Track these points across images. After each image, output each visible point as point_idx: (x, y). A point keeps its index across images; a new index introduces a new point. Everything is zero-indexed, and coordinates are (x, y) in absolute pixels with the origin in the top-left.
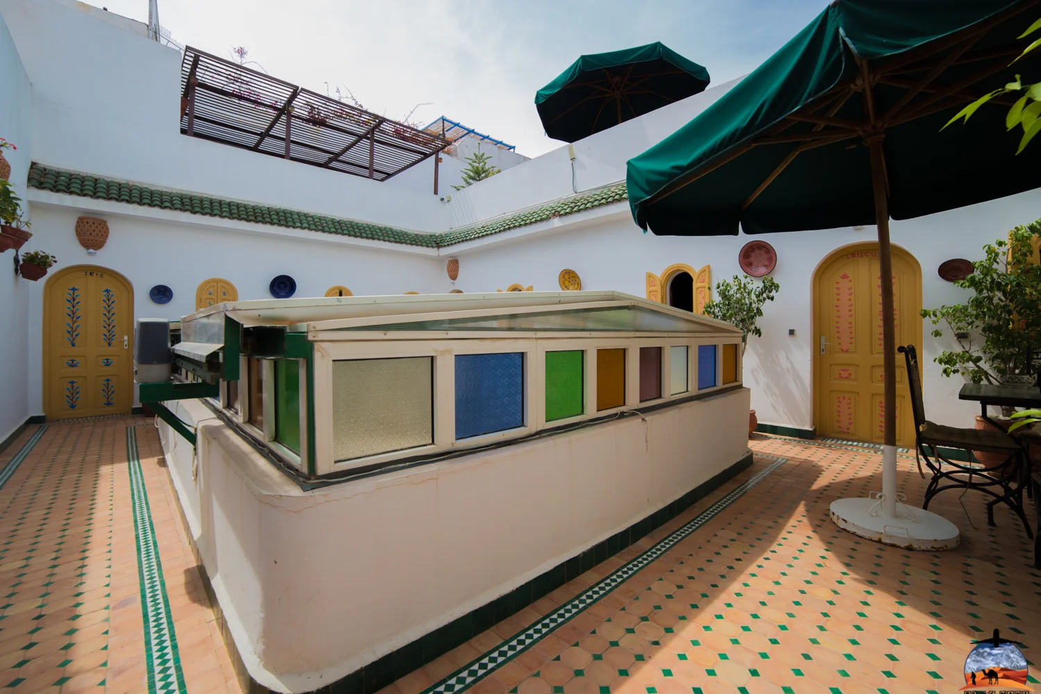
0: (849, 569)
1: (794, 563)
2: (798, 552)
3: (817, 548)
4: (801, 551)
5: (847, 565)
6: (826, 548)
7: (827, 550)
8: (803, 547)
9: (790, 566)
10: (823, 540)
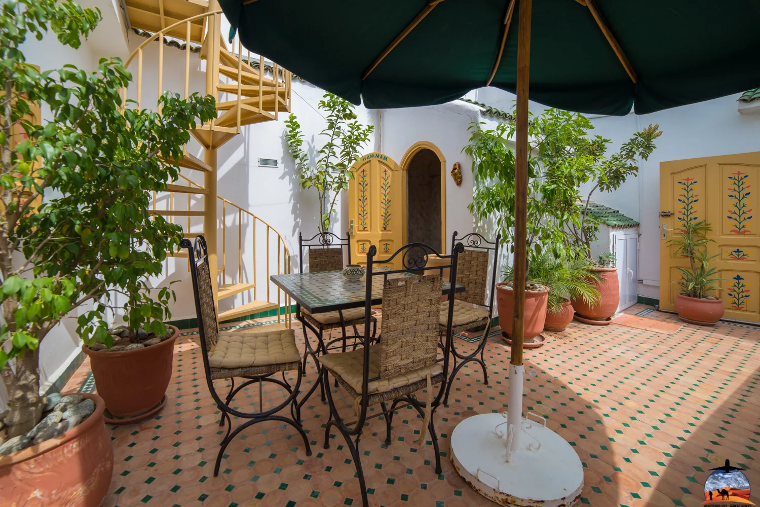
0: (601, 418)
1: (651, 431)
2: (645, 441)
3: (621, 444)
4: (642, 443)
5: (599, 422)
6: (612, 442)
7: (612, 440)
8: (639, 447)
9: (655, 428)
10: (612, 453)
